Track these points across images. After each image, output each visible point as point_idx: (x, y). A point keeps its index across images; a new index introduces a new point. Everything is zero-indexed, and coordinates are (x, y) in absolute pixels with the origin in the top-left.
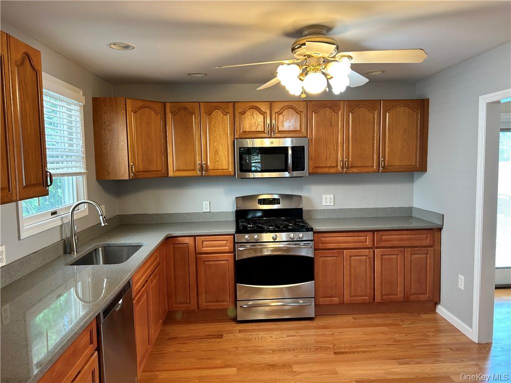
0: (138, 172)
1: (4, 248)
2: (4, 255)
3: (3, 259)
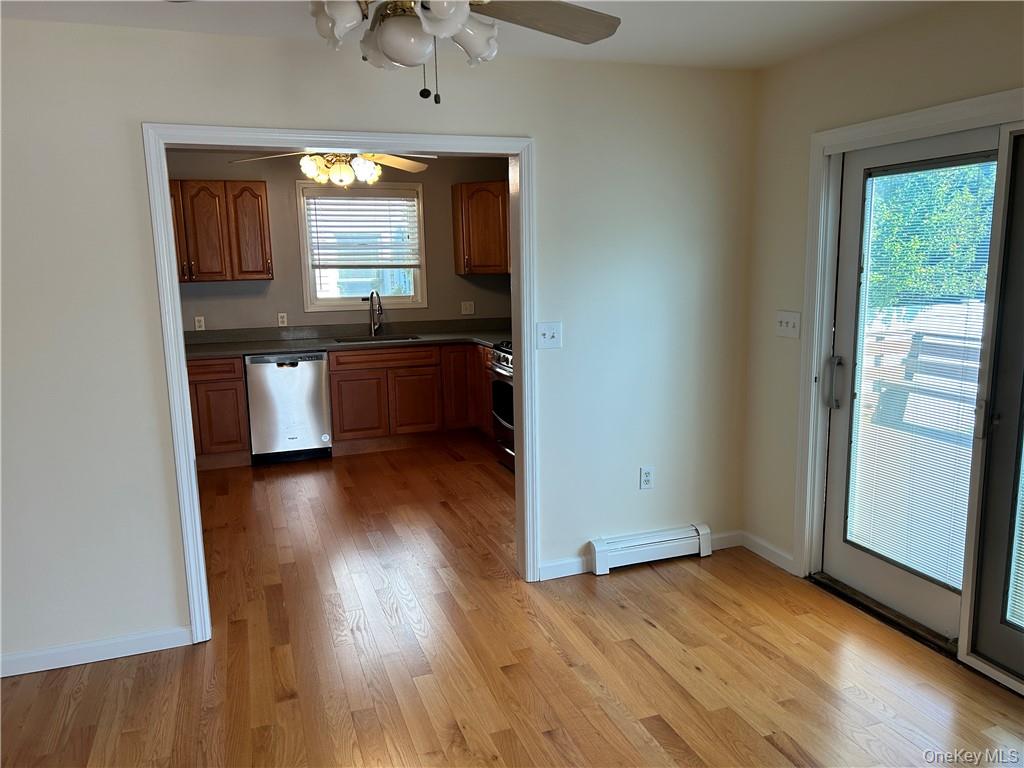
0: (474, 266)
1: (285, 315)
2: (285, 320)
3: (283, 322)
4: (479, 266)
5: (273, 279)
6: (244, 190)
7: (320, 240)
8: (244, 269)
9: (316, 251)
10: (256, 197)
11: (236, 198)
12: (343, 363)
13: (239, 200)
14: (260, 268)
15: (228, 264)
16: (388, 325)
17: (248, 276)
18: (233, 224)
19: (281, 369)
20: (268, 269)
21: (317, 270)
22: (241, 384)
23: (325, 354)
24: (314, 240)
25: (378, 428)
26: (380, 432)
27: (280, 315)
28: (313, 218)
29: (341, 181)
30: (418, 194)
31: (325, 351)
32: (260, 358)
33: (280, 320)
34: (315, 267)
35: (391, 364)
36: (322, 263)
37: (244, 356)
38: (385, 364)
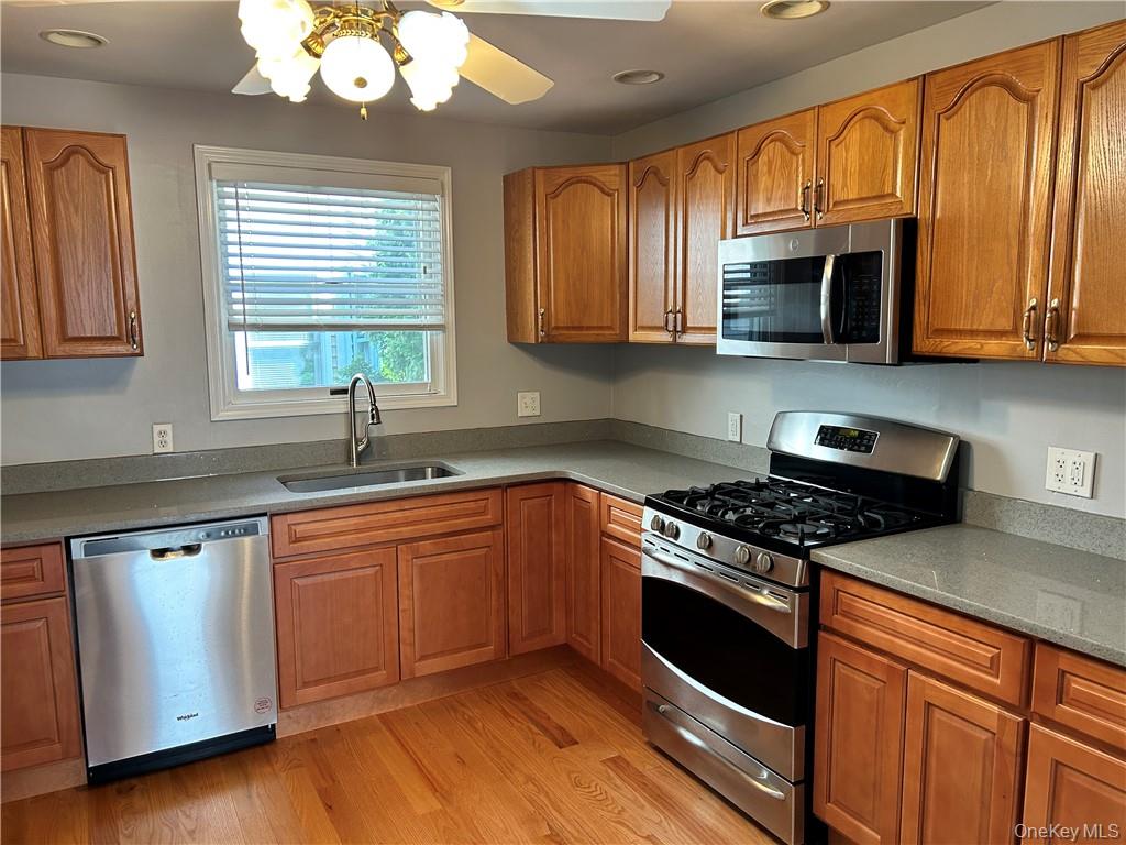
0: (557, 328)
1: (168, 428)
2: (169, 438)
3: (165, 443)
4: (568, 328)
5: (141, 355)
6: (71, 152)
7: (247, 272)
8: (71, 332)
9: (237, 295)
10: (103, 169)
11: (51, 169)
12: (305, 539)
13: (60, 175)
14: (111, 331)
15: (31, 322)
16: (382, 440)
17: (80, 348)
18: (44, 232)
19: (159, 562)
20: (130, 333)
21: (239, 336)
22: (59, 607)
23: (263, 522)
24: (234, 273)
25: (376, 669)
26: (380, 676)
27: (157, 428)
28: (232, 226)
29: (361, 83)
30: (443, 189)
31: (264, 514)
32: (105, 542)
33: (157, 439)
34: (233, 327)
35: (406, 531)
36: (250, 320)
37: (68, 540)
38: (393, 534)
